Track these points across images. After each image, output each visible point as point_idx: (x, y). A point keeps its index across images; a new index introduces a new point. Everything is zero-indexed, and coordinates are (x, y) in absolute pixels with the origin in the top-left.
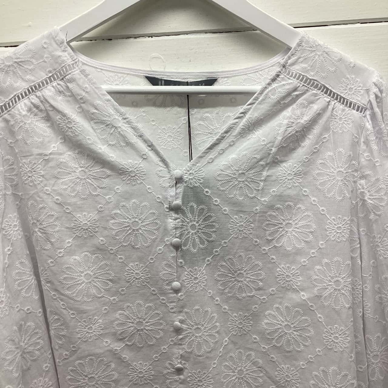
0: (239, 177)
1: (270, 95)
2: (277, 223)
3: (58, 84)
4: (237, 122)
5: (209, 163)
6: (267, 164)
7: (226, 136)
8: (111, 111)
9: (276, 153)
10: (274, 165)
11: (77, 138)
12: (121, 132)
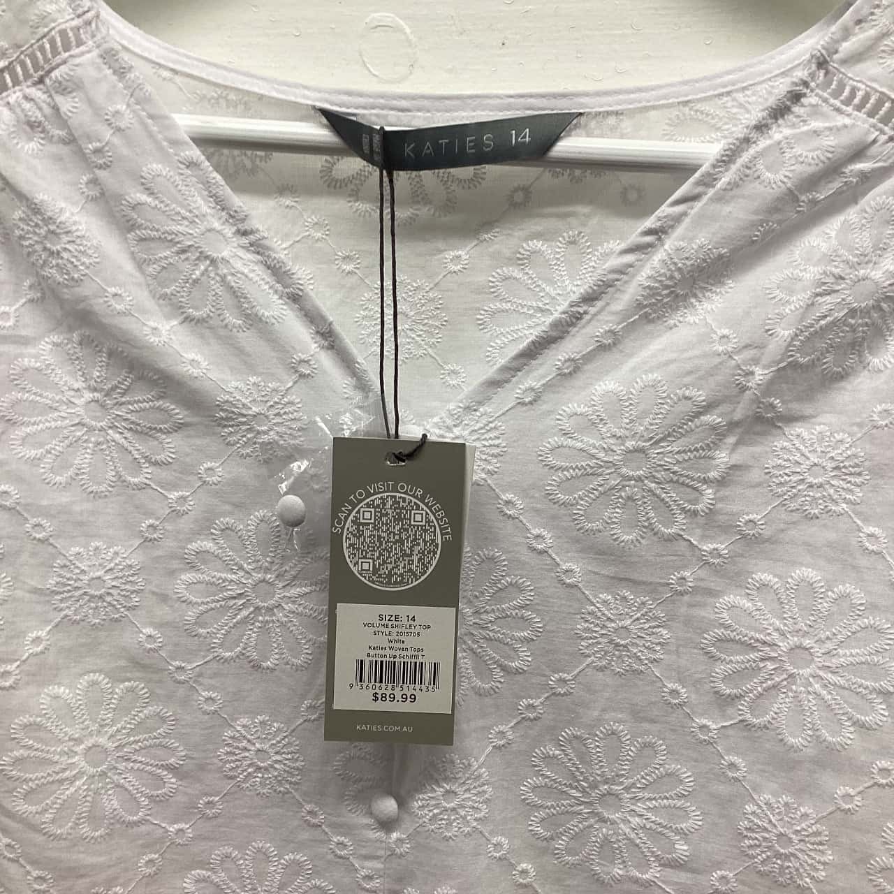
0: (625, 462)
1: (760, 167)
2: (757, 640)
3: (26, 98)
4: (631, 266)
5: (523, 404)
6: (733, 425)
7: (586, 313)
8: (200, 202)
9: (769, 388)
10: (758, 428)
11: (76, 289)
12: (229, 278)
